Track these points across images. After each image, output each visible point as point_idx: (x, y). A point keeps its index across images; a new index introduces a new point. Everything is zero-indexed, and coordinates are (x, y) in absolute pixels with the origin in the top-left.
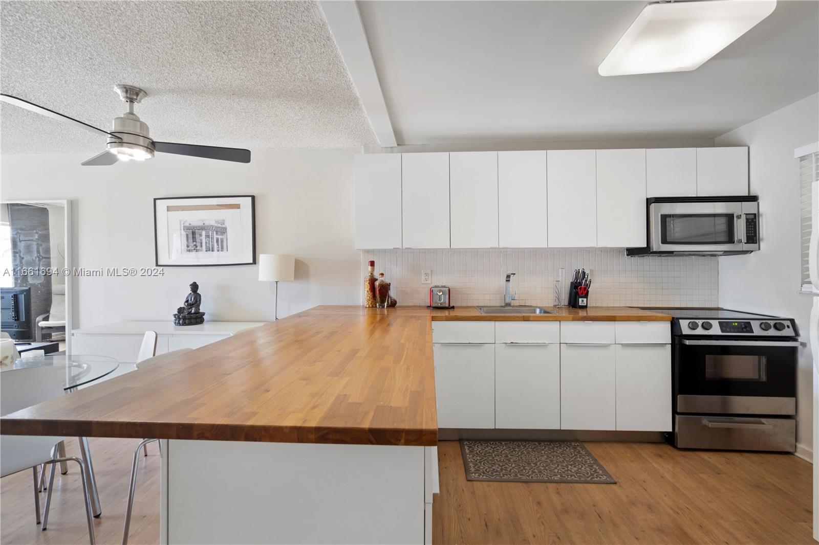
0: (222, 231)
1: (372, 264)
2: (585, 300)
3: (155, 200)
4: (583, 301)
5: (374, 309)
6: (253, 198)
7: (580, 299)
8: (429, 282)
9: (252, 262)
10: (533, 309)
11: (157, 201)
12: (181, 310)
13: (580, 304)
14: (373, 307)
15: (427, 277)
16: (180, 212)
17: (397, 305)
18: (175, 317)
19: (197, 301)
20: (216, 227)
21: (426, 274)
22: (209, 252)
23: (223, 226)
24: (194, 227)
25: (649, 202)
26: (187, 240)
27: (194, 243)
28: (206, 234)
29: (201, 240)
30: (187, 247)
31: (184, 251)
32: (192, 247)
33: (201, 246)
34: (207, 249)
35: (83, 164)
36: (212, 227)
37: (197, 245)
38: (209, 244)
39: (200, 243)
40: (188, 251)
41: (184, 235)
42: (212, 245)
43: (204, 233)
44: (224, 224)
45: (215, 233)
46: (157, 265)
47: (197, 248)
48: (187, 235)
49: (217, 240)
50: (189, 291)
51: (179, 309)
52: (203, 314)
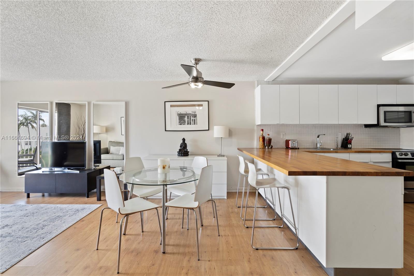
0: (195, 116)
1: (262, 130)
2: (351, 145)
3: (165, 102)
4: (350, 146)
5: (264, 149)
6: (208, 102)
7: (349, 145)
8: (284, 138)
9: (208, 129)
10: (330, 149)
11: (166, 103)
12: (180, 150)
13: (349, 147)
14: (264, 148)
15: (283, 136)
16: (176, 108)
17: (273, 148)
19: (185, 146)
20: (192, 114)
21: (283, 135)
22: (188, 125)
23: (195, 114)
24: (182, 114)
25: (379, 106)
26: (179, 120)
27: (182, 121)
28: (187, 117)
29: (185, 120)
30: (179, 123)
31: (178, 125)
32: (181, 123)
33: (185, 122)
34: (188, 124)
35: (162, 88)
36: (190, 114)
37: (183, 122)
38: (189, 122)
39: (184, 121)
40: (179, 124)
41: (178, 118)
42: (190, 122)
43: (186, 117)
44: (195, 113)
45: (191, 117)
46: (166, 131)
47: (184, 123)
48: (179, 117)
49: (193, 120)
50: (182, 142)
51: (179, 149)
52: (189, 152)
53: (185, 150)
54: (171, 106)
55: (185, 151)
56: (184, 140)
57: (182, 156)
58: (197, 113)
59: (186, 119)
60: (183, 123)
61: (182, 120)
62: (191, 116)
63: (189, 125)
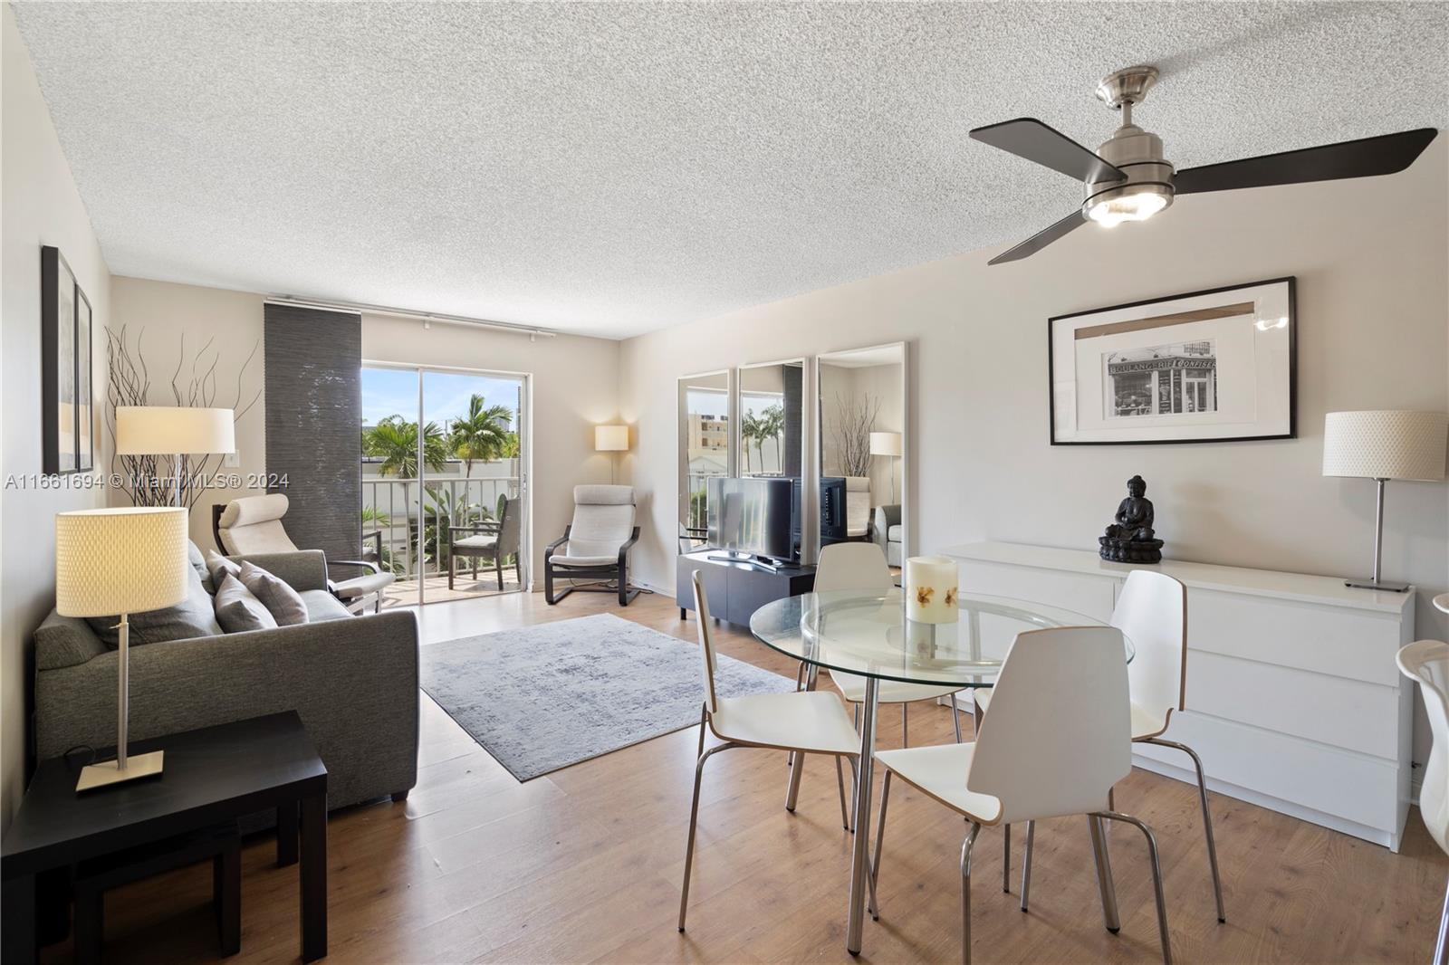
0: (1204, 366)
3: (1052, 321)
6: (1292, 281)
9: (1287, 432)
11: (1054, 323)
12: (1112, 531)
16: (1102, 338)
18: (1101, 543)
19: (1145, 515)
20: (1186, 360)
22: (1167, 415)
23: (1206, 356)
24: (1133, 365)
26: (1117, 393)
27: (1133, 397)
28: (1160, 376)
29: (1150, 389)
30: (1117, 405)
31: (1110, 415)
32: (1129, 405)
33: (1149, 403)
34: (1164, 408)
35: (991, 263)
36: (1177, 359)
37: (1140, 400)
38: (1169, 398)
39: (1146, 396)
40: (1117, 413)
41: (1110, 383)
42: (1176, 399)
43: (1155, 376)
44: (1207, 351)
45: (1184, 373)
46: (1053, 443)
47: (1140, 407)
48: (1116, 381)
49: (1190, 388)
50: (1126, 493)
51: (1109, 528)
52: (1161, 543)
53: (1138, 535)
54: (1079, 334)
55: (1136, 538)
56: (1138, 485)
57: (1116, 559)
58: (1216, 352)
59: (1154, 384)
60: (1138, 404)
61: (1130, 395)
62: (1179, 371)
63: (1171, 417)
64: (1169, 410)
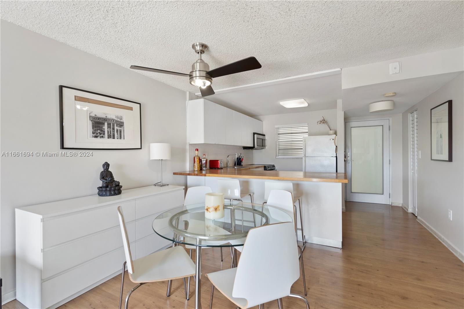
0: (121, 124)
1: (198, 150)
2: (242, 163)
6: (140, 105)
9: (139, 147)
20: (116, 120)
23: (121, 121)
24: (99, 118)
25: (254, 134)
26: (93, 128)
27: (99, 131)
28: (108, 125)
29: (104, 129)
30: (93, 133)
31: (90, 137)
32: (97, 134)
33: (104, 134)
34: (109, 137)
36: (113, 120)
37: (101, 132)
38: (111, 133)
39: (103, 131)
40: (93, 137)
41: (90, 124)
42: (113, 134)
43: (106, 124)
44: (122, 119)
45: (115, 125)
47: (101, 135)
48: (93, 123)
49: (117, 131)
53: (116, 184)
54: (77, 98)
56: (106, 166)
58: (124, 120)
59: (106, 127)
60: (100, 134)
61: (98, 130)
62: (114, 124)
63: (111, 140)
64: (111, 138)
